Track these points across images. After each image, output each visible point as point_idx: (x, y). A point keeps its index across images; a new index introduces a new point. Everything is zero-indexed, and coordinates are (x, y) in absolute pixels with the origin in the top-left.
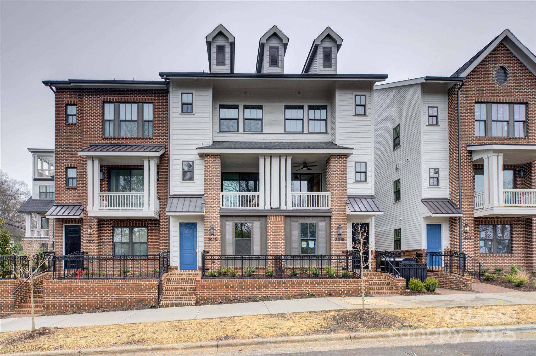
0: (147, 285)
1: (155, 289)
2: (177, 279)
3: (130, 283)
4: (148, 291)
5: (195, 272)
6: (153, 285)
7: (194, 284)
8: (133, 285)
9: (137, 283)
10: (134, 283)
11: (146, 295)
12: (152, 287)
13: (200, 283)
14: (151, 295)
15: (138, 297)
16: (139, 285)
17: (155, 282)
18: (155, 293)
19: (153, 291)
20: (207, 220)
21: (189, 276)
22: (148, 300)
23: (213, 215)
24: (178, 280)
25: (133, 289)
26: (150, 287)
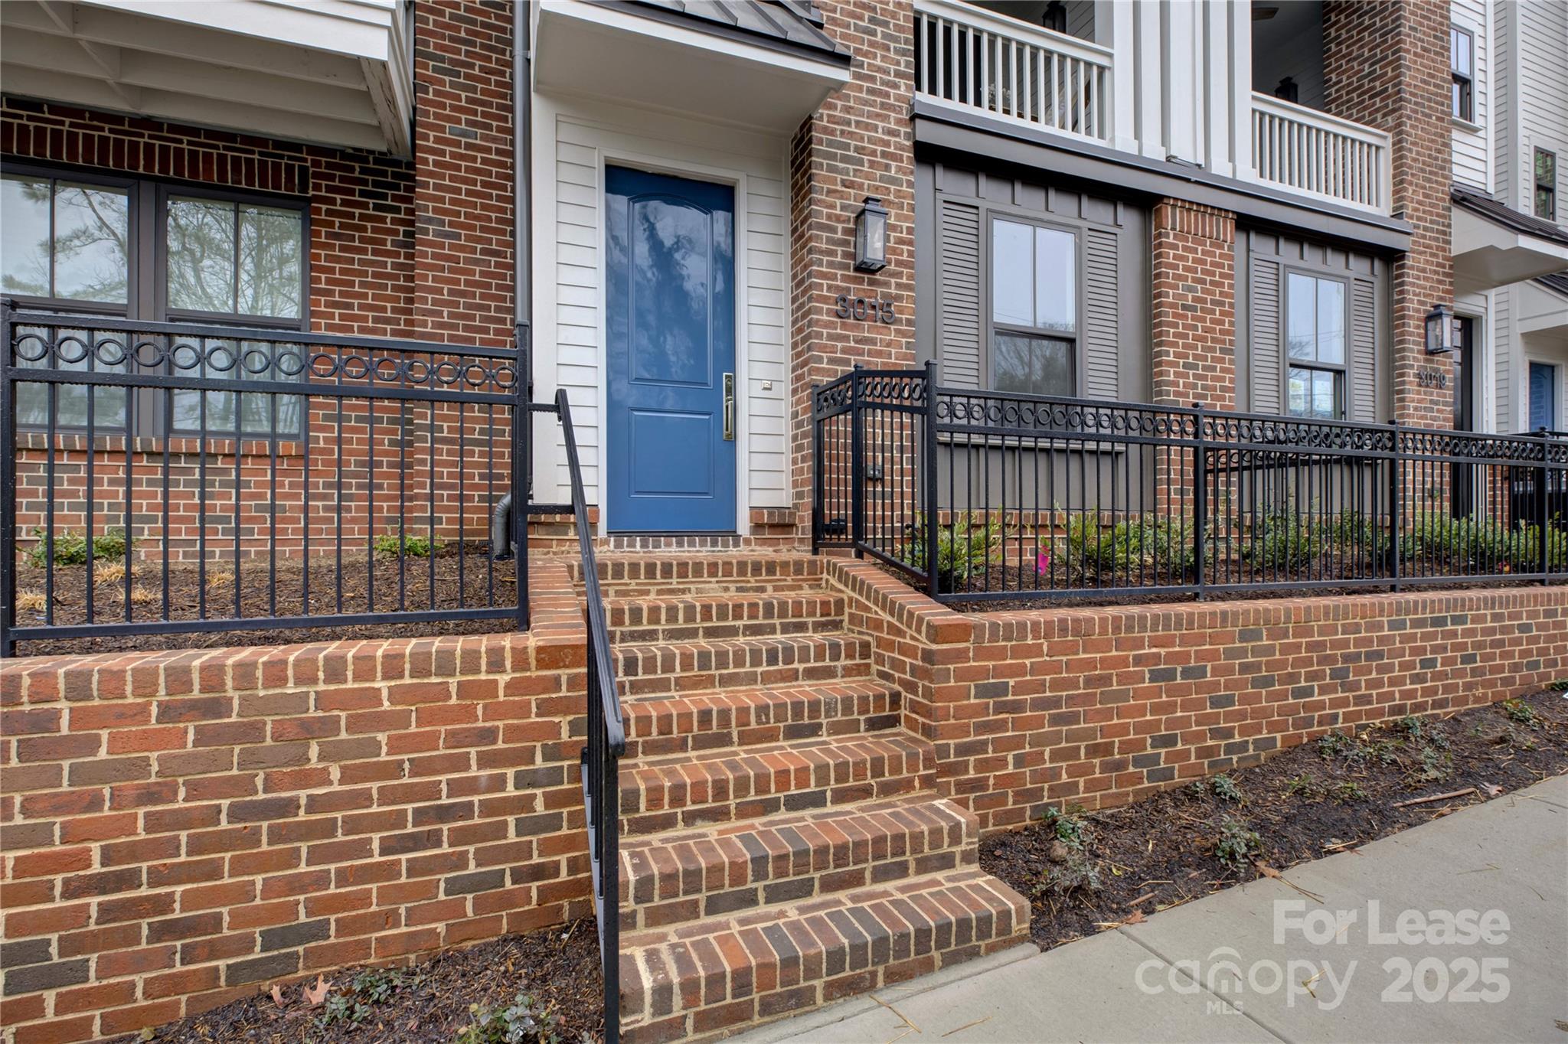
0: (382, 721)
1: (484, 761)
2: (672, 611)
3: (100, 717)
4: (386, 796)
5: (733, 551)
6: (469, 714)
7: (843, 662)
8: (149, 740)
9: (219, 707)
10: (167, 712)
11: (363, 849)
12: (455, 739)
13: (961, 655)
14: (434, 840)
15: (245, 892)
16: (251, 732)
17: (496, 666)
18: (488, 808)
19: (470, 786)
20: (833, 157)
21: (752, 581)
22: (389, 919)
23: (868, 127)
24: (681, 623)
25: (149, 796)
26: (430, 741)
